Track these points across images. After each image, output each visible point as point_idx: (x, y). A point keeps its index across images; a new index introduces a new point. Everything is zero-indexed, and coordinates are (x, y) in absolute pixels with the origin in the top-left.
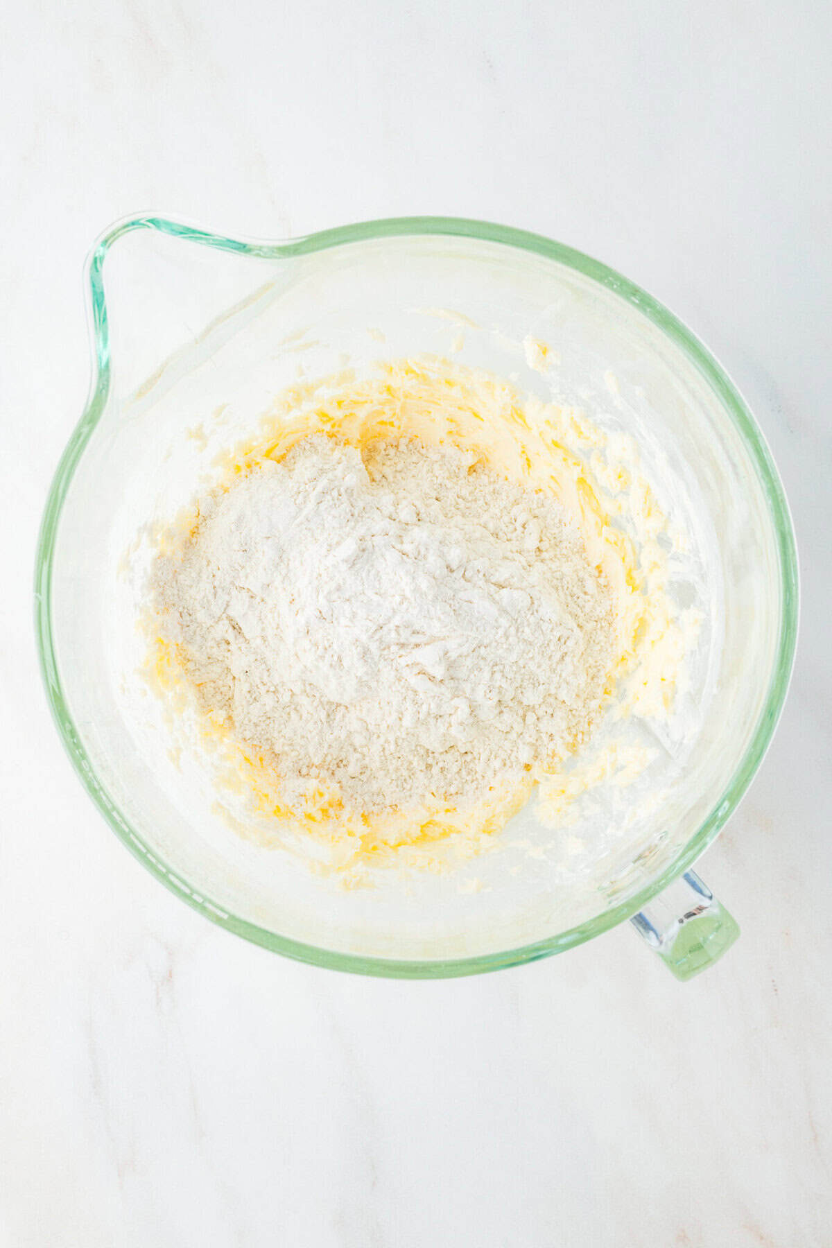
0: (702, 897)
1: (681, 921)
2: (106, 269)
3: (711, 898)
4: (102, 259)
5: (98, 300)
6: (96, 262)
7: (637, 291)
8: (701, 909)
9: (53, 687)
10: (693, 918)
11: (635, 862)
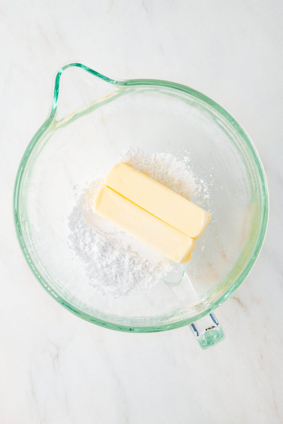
0: (215, 323)
1: (206, 330)
2: (61, 77)
3: (217, 324)
4: (61, 74)
5: (57, 87)
6: (59, 75)
7: (233, 120)
8: (213, 327)
9: (16, 210)
10: (210, 329)
11: (195, 307)
